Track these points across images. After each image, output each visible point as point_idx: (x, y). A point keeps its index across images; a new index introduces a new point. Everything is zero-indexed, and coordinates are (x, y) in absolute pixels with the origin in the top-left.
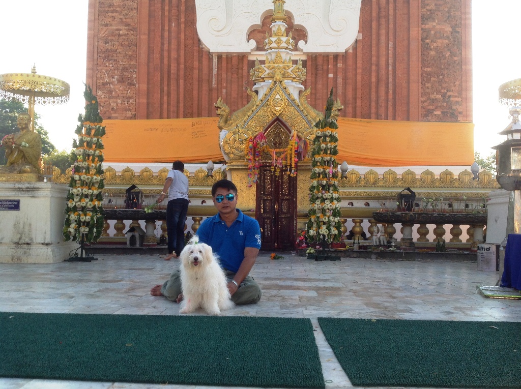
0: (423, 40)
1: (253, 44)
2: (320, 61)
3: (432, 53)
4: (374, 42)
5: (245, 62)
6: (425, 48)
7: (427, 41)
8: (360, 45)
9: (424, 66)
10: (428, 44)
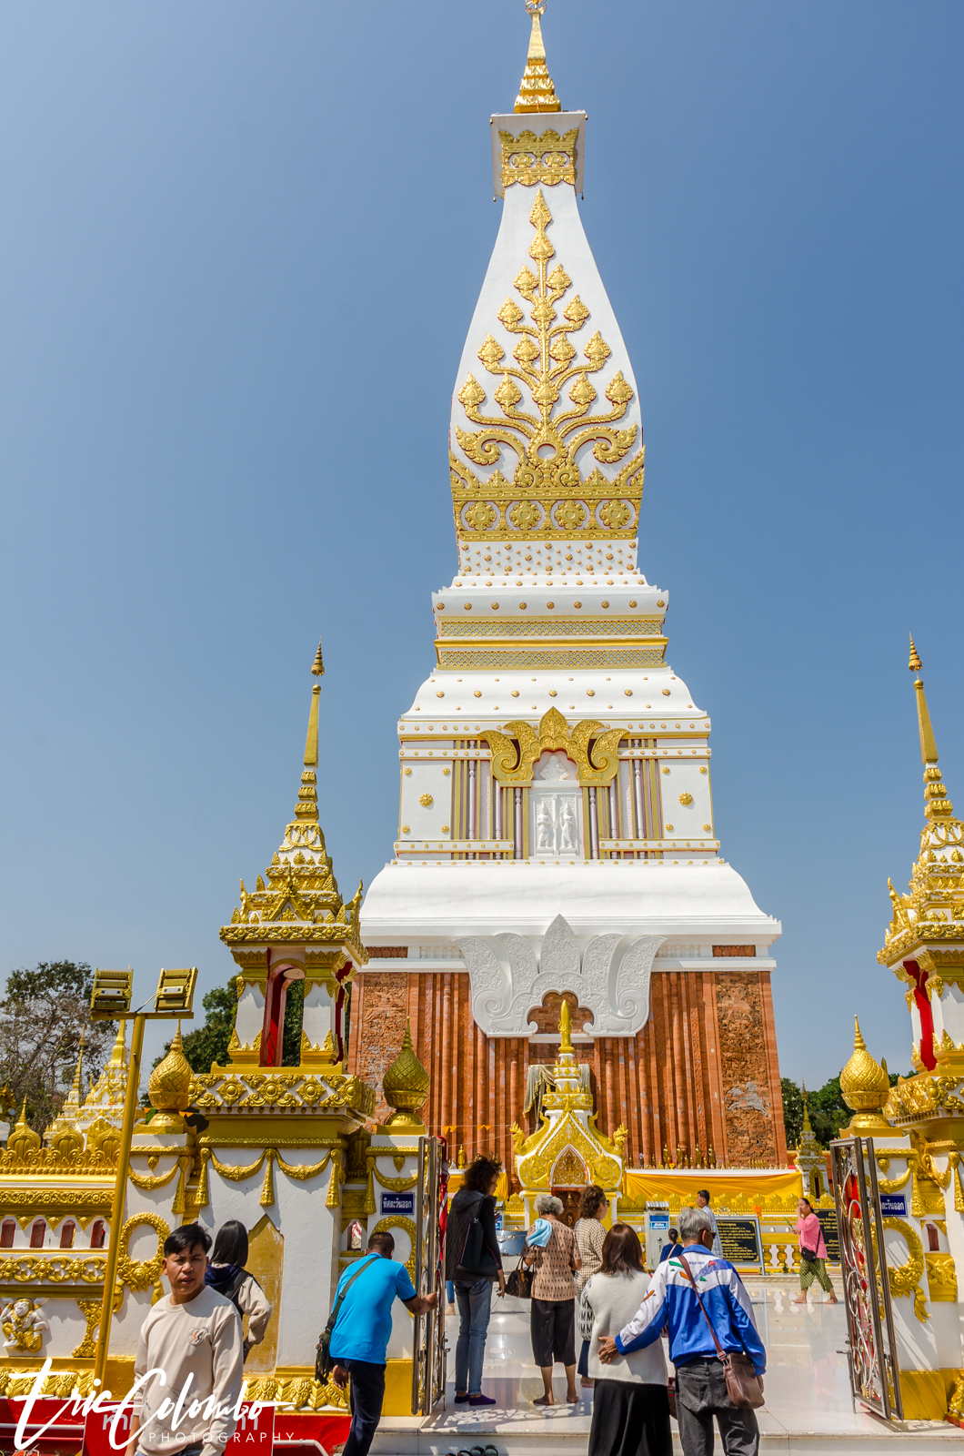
0: (720, 1021)
1: (534, 1026)
2: (608, 1046)
3: (731, 1035)
4: (667, 1024)
5: (526, 1047)
6: (723, 1030)
7: (724, 1021)
8: (652, 1026)
9: (723, 1051)
10: (726, 1025)
